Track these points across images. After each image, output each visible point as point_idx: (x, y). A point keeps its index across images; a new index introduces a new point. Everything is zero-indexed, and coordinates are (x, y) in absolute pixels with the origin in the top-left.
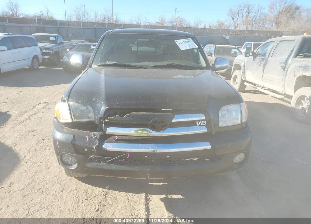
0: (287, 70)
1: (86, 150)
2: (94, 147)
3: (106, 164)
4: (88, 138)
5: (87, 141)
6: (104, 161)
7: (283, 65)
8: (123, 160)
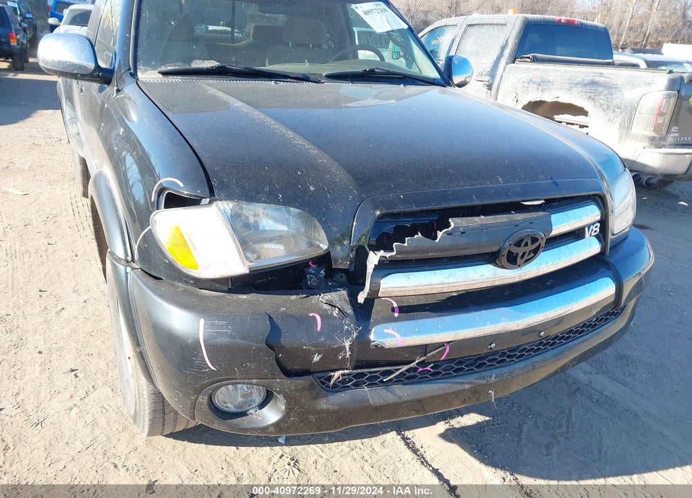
0: (498, 90)
1: (316, 358)
2: (347, 344)
3: (380, 390)
4: (318, 318)
5: (319, 328)
6: (373, 381)
7: (487, 78)
8: (428, 368)
